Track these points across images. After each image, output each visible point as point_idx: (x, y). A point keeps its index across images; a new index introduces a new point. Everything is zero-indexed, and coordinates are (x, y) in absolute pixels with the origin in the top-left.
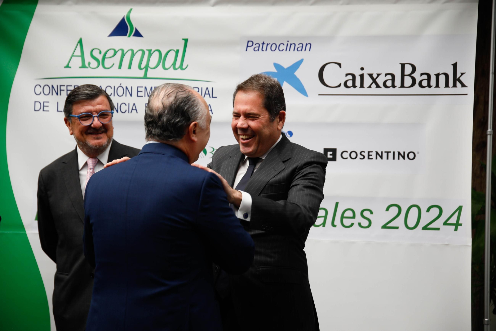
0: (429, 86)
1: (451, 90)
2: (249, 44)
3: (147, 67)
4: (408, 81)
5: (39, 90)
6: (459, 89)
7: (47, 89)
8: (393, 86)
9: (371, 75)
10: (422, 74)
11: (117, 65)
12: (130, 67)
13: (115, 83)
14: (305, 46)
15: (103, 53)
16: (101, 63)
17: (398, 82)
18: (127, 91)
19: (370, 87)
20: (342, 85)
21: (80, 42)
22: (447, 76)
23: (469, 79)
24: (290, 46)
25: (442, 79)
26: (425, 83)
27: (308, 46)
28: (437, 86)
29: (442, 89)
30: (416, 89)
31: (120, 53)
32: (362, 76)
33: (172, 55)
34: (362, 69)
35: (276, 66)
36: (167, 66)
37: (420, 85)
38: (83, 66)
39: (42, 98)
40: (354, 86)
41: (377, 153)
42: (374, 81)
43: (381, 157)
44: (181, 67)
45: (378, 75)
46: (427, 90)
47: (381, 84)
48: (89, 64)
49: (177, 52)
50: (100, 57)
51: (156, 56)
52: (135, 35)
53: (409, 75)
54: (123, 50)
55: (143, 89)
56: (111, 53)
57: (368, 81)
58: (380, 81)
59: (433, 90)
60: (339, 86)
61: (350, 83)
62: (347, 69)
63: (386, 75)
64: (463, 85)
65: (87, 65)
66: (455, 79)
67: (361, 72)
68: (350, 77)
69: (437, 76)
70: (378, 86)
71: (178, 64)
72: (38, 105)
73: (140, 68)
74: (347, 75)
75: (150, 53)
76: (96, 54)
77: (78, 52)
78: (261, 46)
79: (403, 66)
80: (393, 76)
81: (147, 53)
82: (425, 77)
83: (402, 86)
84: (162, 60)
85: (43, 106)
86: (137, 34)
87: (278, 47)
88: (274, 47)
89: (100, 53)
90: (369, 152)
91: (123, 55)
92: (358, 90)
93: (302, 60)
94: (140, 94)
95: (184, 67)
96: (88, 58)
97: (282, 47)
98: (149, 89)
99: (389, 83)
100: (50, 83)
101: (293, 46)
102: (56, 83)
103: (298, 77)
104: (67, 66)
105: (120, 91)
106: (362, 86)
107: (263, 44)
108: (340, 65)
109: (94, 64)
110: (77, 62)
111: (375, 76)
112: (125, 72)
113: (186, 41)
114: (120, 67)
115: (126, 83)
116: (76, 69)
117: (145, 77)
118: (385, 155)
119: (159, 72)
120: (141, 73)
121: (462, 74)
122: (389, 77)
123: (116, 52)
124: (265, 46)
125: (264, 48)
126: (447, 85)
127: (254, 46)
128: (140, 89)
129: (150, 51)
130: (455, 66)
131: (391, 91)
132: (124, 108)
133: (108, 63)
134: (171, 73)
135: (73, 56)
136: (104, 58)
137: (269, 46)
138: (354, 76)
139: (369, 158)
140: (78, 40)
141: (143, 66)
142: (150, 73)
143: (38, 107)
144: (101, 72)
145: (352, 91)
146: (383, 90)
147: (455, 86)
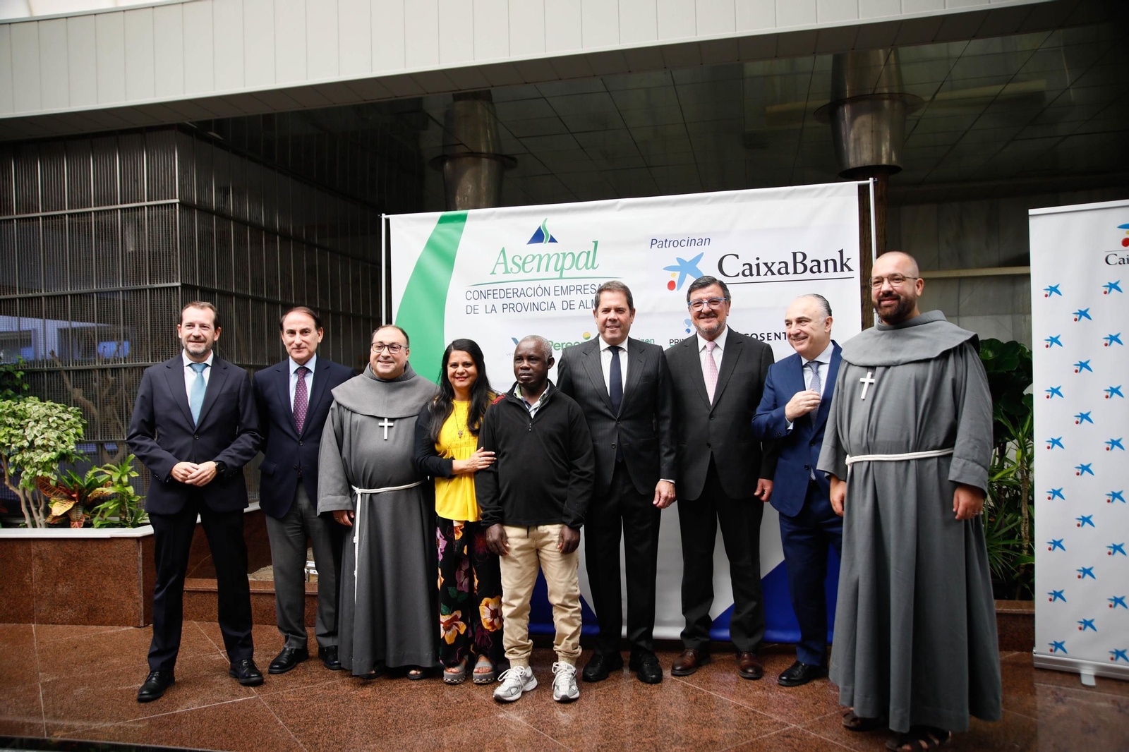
0: (820, 271)
1: (839, 274)
2: (654, 242)
3: (562, 269)
4: (800, 268)
5: (470, 295)
6: (846, 273)
7: (476, 295)
8: (787, 273)
9: (766, 264)
10: (812, 261)
11: (536, 268)
12: (547, 270)
13: (535, 285)
14: (705, 241)
15: (523, 260)
16: (522, 268)
17: (791, 269)
18: (546, 291)
19: (766, 274)
20: (741, 274)
21: (503, 251)
22: (834, 261)
23: (855, 263)
24: (691, 242)
25: (831, 264)
26: (815, 269)
27: (707, 241)
28: (827, 271)
29: (831, 274)
30: (808, 274)
31: (538, 258)
32: (758, 265)
33: (584, 255)
34: (758, 259)
35: (679, 260)
36: (580, 267)
37: (812, 271)
38: (507, 272)
39: (472, 303)
40: (751, 274)
41: (776, 334)
42: (769, 269)
43: (780, 338)
44: (592, 267)
45: (773, 263)
46: (817, 275)
47: (776, 272)
48: (512, 269)
49: (589, 252)
50: (520, 263)
51: (570, 258)
52: (549, 242)
53: (801, 263)
54: (540, 255)
55: (559, 289)
56: (530, 259)
57: (763, 269)
58: (775, 269)
59: (823, 275)
60: (738, 275)
61: (747, 272)
62: (743, 260)
63: (780, 263)
64: (850, 270)
65: (509, 271)
66: (842, 265)
67: (757, 262)
68: (747, 267)
69: (826, 262)
70: (773, 274)
71: (590, 264)
72: (469, 308)
73: (556, 270)
74: (744, 265)
75: (565, 256)
76: (516, 260)
77: (501, 260)
78: (664, 243)
79: (794, 254)
80: (786, 264)
81: (561, 256)
82: (815, 263)
83: (795, 272)
84: (575, 261)
85: (474, 309)
86: (553, 240)
87: (679, 243)
88: (676, 244)
89: (521, 259)
90: (768, 334)
91: (541, 259)
92: (755, 278)
93: (703, 253)
94: (557, 293)
95: (595, 266)
96: (510, 264)
97: (683, 243)
98: (564, 288)
99: (783, 271)
100: (479, 288)
101: (693, 241)
102: (483, 288)
103: (699, 269)
104: (493, 273)
105: (540, 292)
106: (758, 274)
107: (666, 241)
108: (737, 256)
109: (516, 269)
110: (501, 268)
111: (770, 265)
112: (543, 274)
113: (596, 243)
114: (538, 271)
115: (544, 284)
116: (500, 276)
117: (561, 278)
118: (783, 336)
119: (574, 272)
120: (557, 275)
121: (848, 259)
122: (783, 265)
123: (534, 258)
124: (668, 243)
125: (667, 245)
126: (835, 270)
127: (658, 243)
128: (557, 289)
129: (564, 254)
130: (841, 252)
131: (785, 277)
132: (544, 306)
133: (527, 267)
134: (584, 273)
135: (497, 263)
136: (524, 263)
137: (672, 243)
138: (750, 266)
139: (768, 340)
140: (502, 248)
141: (558, 268)
142: (566, 274)
143: (469, 311)
144: (522, 275)
145: (749, 279)
146: (778, 277)
147: (842, 270)
